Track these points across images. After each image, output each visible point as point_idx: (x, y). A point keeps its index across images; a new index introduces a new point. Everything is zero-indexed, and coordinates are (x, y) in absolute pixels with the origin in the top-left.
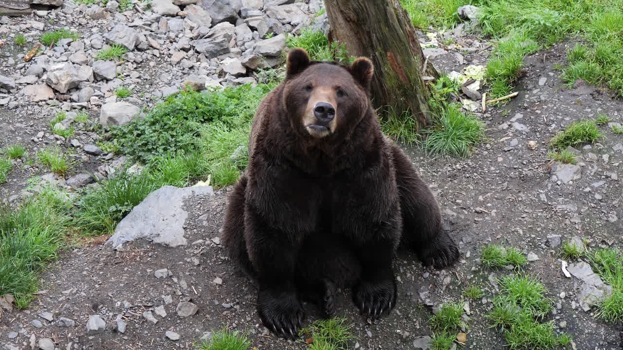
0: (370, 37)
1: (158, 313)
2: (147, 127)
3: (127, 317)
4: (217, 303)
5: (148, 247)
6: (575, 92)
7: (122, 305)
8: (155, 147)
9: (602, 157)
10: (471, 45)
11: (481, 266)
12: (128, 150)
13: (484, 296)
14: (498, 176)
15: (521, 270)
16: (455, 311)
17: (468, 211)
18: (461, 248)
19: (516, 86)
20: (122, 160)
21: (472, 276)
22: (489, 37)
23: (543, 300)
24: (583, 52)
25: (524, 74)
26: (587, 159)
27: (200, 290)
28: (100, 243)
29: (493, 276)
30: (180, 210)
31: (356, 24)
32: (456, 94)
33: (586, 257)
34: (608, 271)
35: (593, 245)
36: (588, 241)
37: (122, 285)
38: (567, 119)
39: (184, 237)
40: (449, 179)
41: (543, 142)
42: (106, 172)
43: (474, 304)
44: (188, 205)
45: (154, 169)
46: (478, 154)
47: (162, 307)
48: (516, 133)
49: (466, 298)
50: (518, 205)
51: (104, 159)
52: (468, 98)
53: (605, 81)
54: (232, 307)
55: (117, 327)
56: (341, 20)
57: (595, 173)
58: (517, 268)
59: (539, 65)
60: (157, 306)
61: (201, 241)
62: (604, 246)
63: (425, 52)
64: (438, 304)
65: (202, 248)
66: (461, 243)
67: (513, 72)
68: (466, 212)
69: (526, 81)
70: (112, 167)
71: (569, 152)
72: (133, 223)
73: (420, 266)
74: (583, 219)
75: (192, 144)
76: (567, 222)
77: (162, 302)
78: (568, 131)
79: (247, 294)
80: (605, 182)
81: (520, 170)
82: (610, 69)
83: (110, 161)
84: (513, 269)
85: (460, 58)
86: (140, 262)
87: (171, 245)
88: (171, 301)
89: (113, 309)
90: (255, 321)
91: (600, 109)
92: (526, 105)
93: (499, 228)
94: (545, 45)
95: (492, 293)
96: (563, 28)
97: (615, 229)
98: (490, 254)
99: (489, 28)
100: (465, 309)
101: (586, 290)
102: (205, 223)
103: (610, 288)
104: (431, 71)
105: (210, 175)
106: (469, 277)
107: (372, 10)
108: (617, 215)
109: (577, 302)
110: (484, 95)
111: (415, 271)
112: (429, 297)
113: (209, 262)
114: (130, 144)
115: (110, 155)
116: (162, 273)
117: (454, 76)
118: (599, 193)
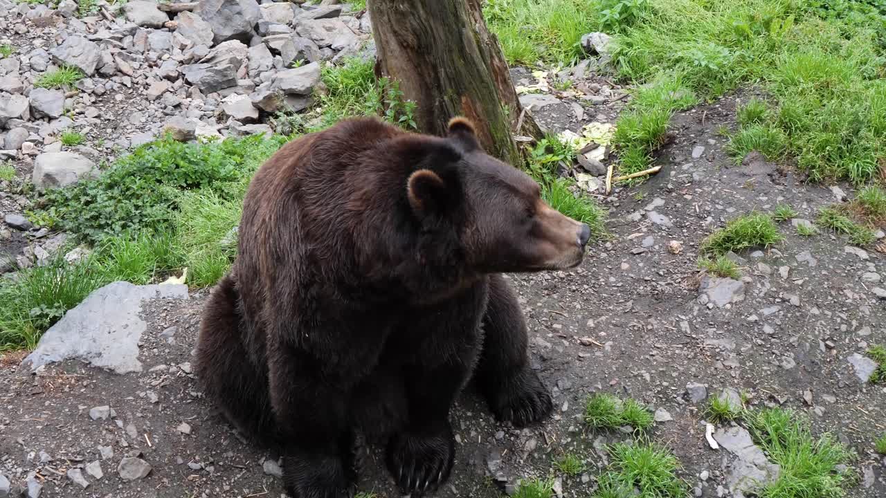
0: (436, 73)
1: (90, 471)
2: (101, 192)
3: (44, 476)
4: (180, 461)
5: (84, 372)
6: (745, 170)
7: (37, 457)
8: (110, 222)
9: (778, 270)
10: (597, 92)
11: (584, 425)
12: (69, 225)
13: (585, 471)
14: (620, 292)
15: (643, 434)
16: (538, 492)
17: (570, 342)
18: (554, 396)
19: (659, 157)
20: (60, 240)
21: (569, 440)
22: (625, 81)
23: (674, 481)
24: (761, 112)
25: (672, 139)
26: (756, 273)
27: (156, 440)
28: (14, 363)
29: (601, 441)
30: (135, 319)
31: (417, 52)
32: (567, 165)
33: (744, 420)
34: (775, 443)
35: (756, 402)
36: (749, 396)
37: (40, 427)
38: (731, 210)
39: (138, 359)
40: (546, 292)
41: (692, 244)
42: (36, 257)
43: (569, 482)
44: (148, 312)
45: (105, 255)
46: (592, 257)
47: (97, 463)
48: (653, 228)
49: (558, 473)
50: (647, 336)
51: (34, 236)
52: (586, 171)
53: (791, 155)
54: (202, 469)
55: (27, 491)
56: (393, 45)
57: (765, 294)
58: (638, 430)
59: (694, 127)
60: (90, 461)
61: (163, 367)
62: (772, 405)
63: (522, 100)
64: (515, 479)
65: (163, 377)
66: (556, 389)
67: (655, 135)
68: (566, 343)
69: (674, 150)
70: (45, 249)
71: (728, 260)
72: (64, 335)
73: (492, 421)
74: (742, 362)
75: (165, 221)
76: (719, 365)
77: (97, 456)
78: (729, 229)
79: (226, 451)
80: (780, 307)
81: (654, 284)
82: (800, 138)
83: (42, 240)
84: (632, 433)
85: (578, 111)
86: (69, 394)
87: (118, 371)
88: (111, 455)
89: (23, 463)
90: (236, 491)
91: (780, 198)
92: (670, 186)
93: (615, 369)
94: (707, 98)
95: (598, 469)
96: (736, 74)
97: (790, 380)
98: (597, 408)
99: (625, 69)
100: (555, 490)
101: (741, 470)
102: (171, 340)
103: (776, 468)
104: (531, 129)
105: (186, 268)
106: (563, 441)
107: (440, 32)
108: (794, 359)
109: (726, 486)
110: (610, 168)
111: (482, 429)
112: (502, 468)
113: (172, 398)
114: (73, 215)
115: (43, 231)
116: (101, 412)
117: (567, 137)
118: (769, 324)
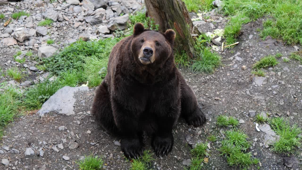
0: (165, 15)
1: (59, 147)
2: (60, 58)
3: (45, 149)
4: (88, 142)
5: (56, 115)
6: (266, 42)
7: (42, 143)
8: (63, 68)
9: (277, 73)
10: (218, 19)
11: (216, 125)
12: (50, 69)
13: (217, 140)
14: (227, 82)
15: (236, 127)
16: (203, 147)
17: (211, 99)
18: (207, 117)
19: (238, 39)
20: (47, 74)
21: (212, 130)
22: (227, 15)
23: (246, 142)
24: (270, 23)
25: (242, 33)
26: (270, 75)
27: (80, 136)
28: (34, 114)
29: (222, 131)
30: (72, 98)
31: (159, 9)
32: (209, 43)
33: (268, 122)
34: (278, 129)
35: (272, 116)
36: (269, 114)
37: (43, 134)
38: (262, 55)
39: (74, 111)
40: (203, 84)
41: (250, 66)
42: (40, 80)
43: (212, 144)
44: (76, 96)
45: (62, 78)
46: (218, 72)
47: (61, 144)
48: (237, 62)
49: (209, 141)
50: (236, 96)
51: (39, 73)
52: (215, 45)
53: (281, 37)
54: (95, 145)
55: (40, 154)
56: (151, 7)
57: (274, 81)
58: (234, 127)
59: (249, 29)
60: (59, 144)
61: (81, 113)
62: (277, 116)
63: (194, 23)
64: (195, 144)
65: (82, 116)
66: (207, 114)
67: (237, 32)
68: (210, 100)
69: (243, 37)
70: (43, 77)
71: (262, 71)
72: (49, 104)
73: (187, 125)
74: (267, 103)
75: (81, 67)
76: (259, 104)
77: (61, 142)
78: (261, 61)
79: (102, 138)
80: (278, 85)
81: (238, 79)
82: (283, 31)
83: (42, 75)
84: (232, 127)
85: (212, 26)
86: (52, 123)
87: (67, 115)
88: (66, 141)
89: (38, 145)
90: (106, 151)
91: (278, 50)
92: (242, 48)
93: (226, 107)
94: (253, 19)
95: (221, 139)
96: (262, 11)
97: (282, 108)
98: (221, 120)
99: (227, 11)
100: (208, 146)
101: (267, 138)
102: (84, 104)
103: (279, 136)
104: (197, 32)
105: (88, 81)
106: (210, 131)
107: (166, 2)
108: (284, 102)
109: (263, 143)
110: (223, 43)
111: (184, 128)
112: (191, 140)
113: (85, 123)
114: (51, 66)
115: (42, 72)
116: (62, 128)
117: (209, 34)
118: (276, 91)
